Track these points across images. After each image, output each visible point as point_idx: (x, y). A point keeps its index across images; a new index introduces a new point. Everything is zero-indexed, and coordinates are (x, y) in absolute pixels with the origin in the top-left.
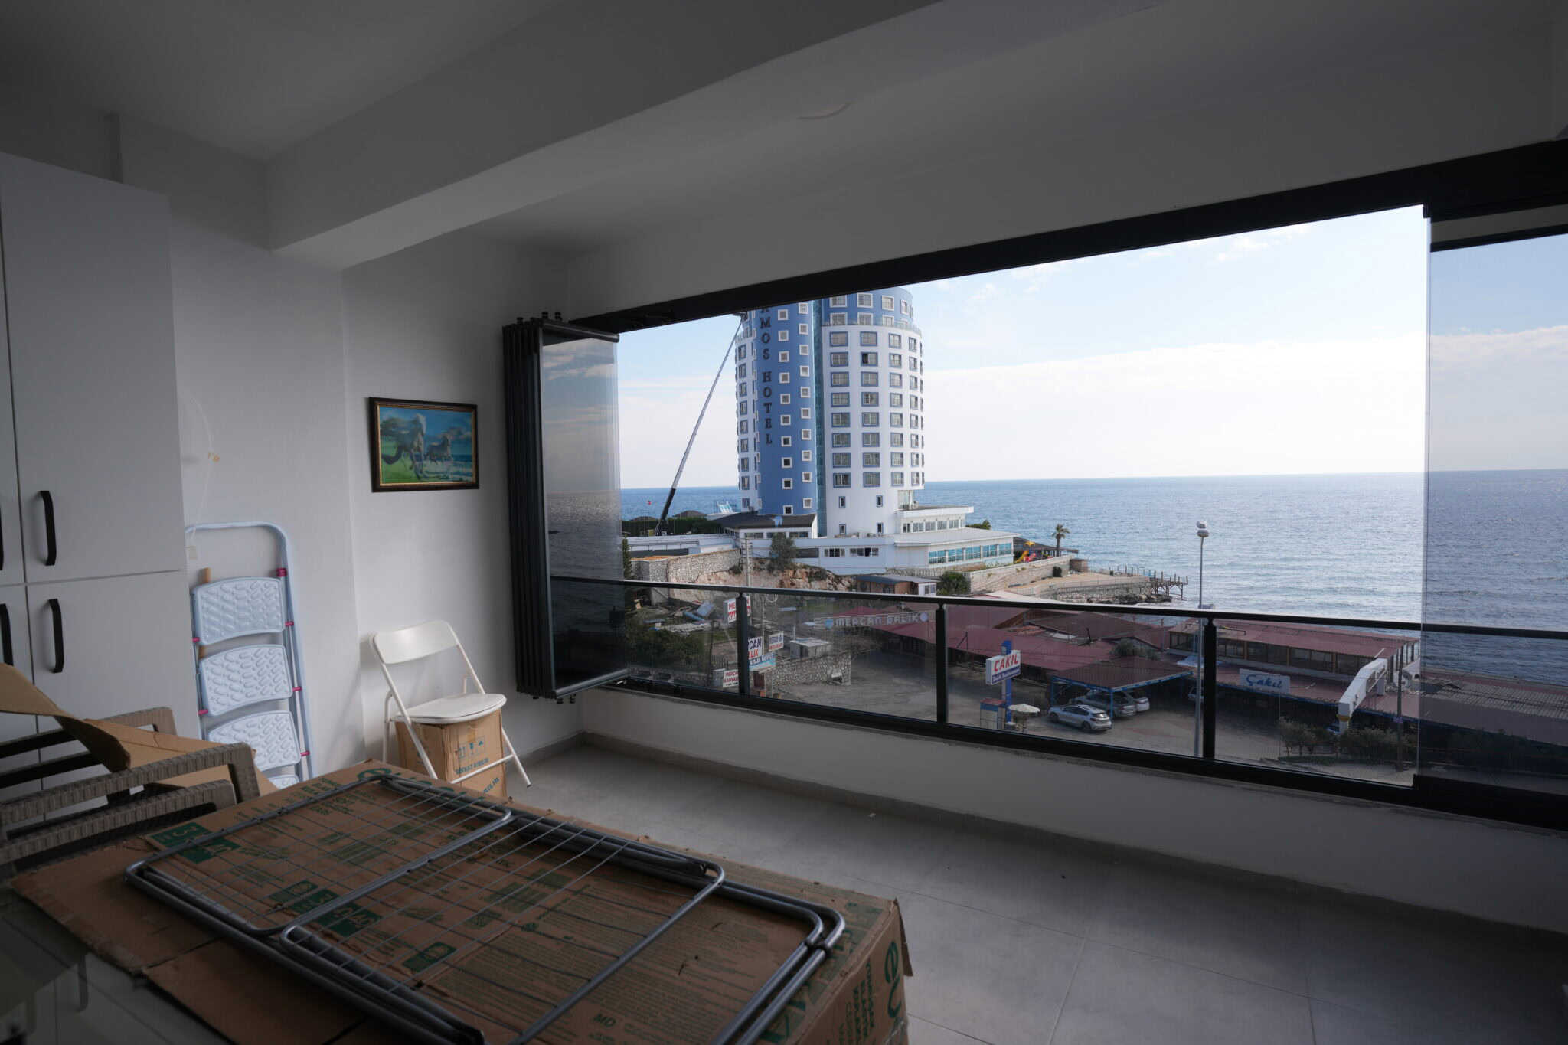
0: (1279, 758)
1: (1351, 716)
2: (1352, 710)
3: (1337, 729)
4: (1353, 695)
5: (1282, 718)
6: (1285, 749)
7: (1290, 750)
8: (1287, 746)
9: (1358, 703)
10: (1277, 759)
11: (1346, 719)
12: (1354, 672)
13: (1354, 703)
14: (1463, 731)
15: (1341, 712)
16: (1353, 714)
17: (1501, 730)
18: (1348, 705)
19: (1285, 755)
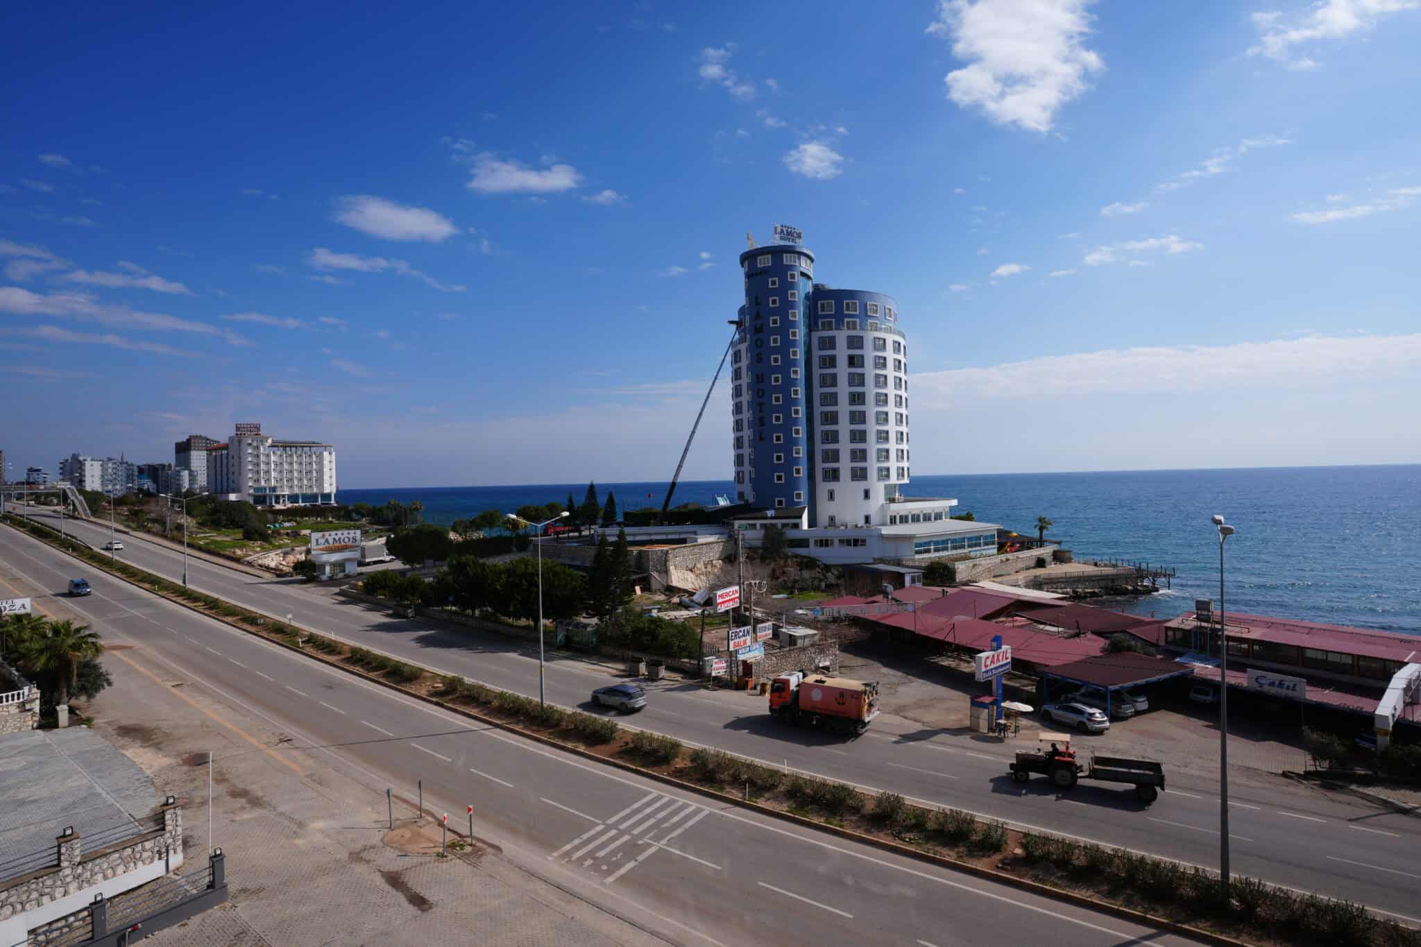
0: (1305, 772)
1: (1391, 729)
2: (1391, 723)
3: (1374, 742)
4: (1389, 705)
5: (1305, 728)
6: (1312, 762)
7: (1318, 764)
8: (1314, 759)
9: (1397, 715)
10: (1302, 773)
11: (1386, 733)
12: (1388, 677)
13: (1393, 715)
15: (1378, 725)
16: (1393, 727)
18: (1387, 717)
19: (1311, 769)
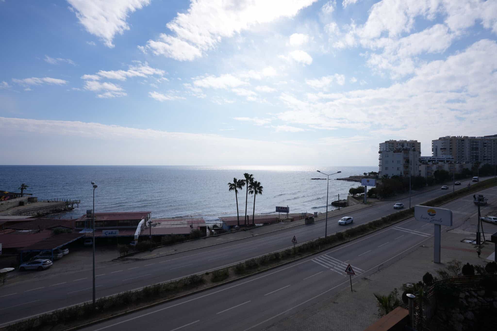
0: (118, 258)
1: (138, 239)
2: (138, 237)
3: (134, 243)
4: (137, 233)
5: (118, 244)
8: (120, 253)
9: (139, 234)
11: (136, 240)
12: (137, 224)
14: (164, 236)
15: (135, 238)
16: (139, 238)
17: (172, 233)
19: (119, 256)
